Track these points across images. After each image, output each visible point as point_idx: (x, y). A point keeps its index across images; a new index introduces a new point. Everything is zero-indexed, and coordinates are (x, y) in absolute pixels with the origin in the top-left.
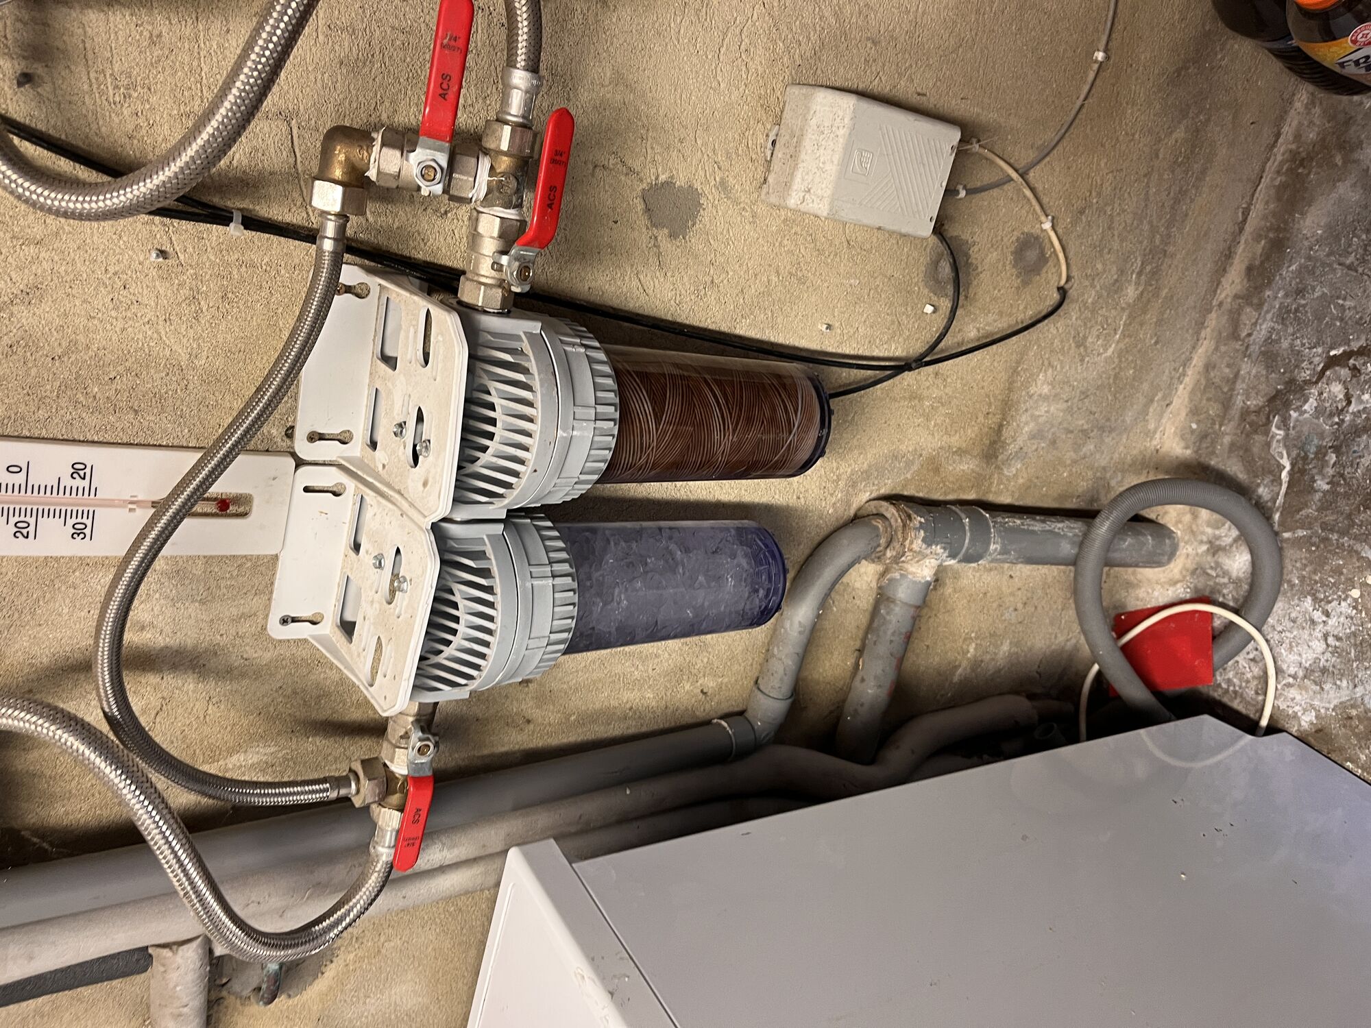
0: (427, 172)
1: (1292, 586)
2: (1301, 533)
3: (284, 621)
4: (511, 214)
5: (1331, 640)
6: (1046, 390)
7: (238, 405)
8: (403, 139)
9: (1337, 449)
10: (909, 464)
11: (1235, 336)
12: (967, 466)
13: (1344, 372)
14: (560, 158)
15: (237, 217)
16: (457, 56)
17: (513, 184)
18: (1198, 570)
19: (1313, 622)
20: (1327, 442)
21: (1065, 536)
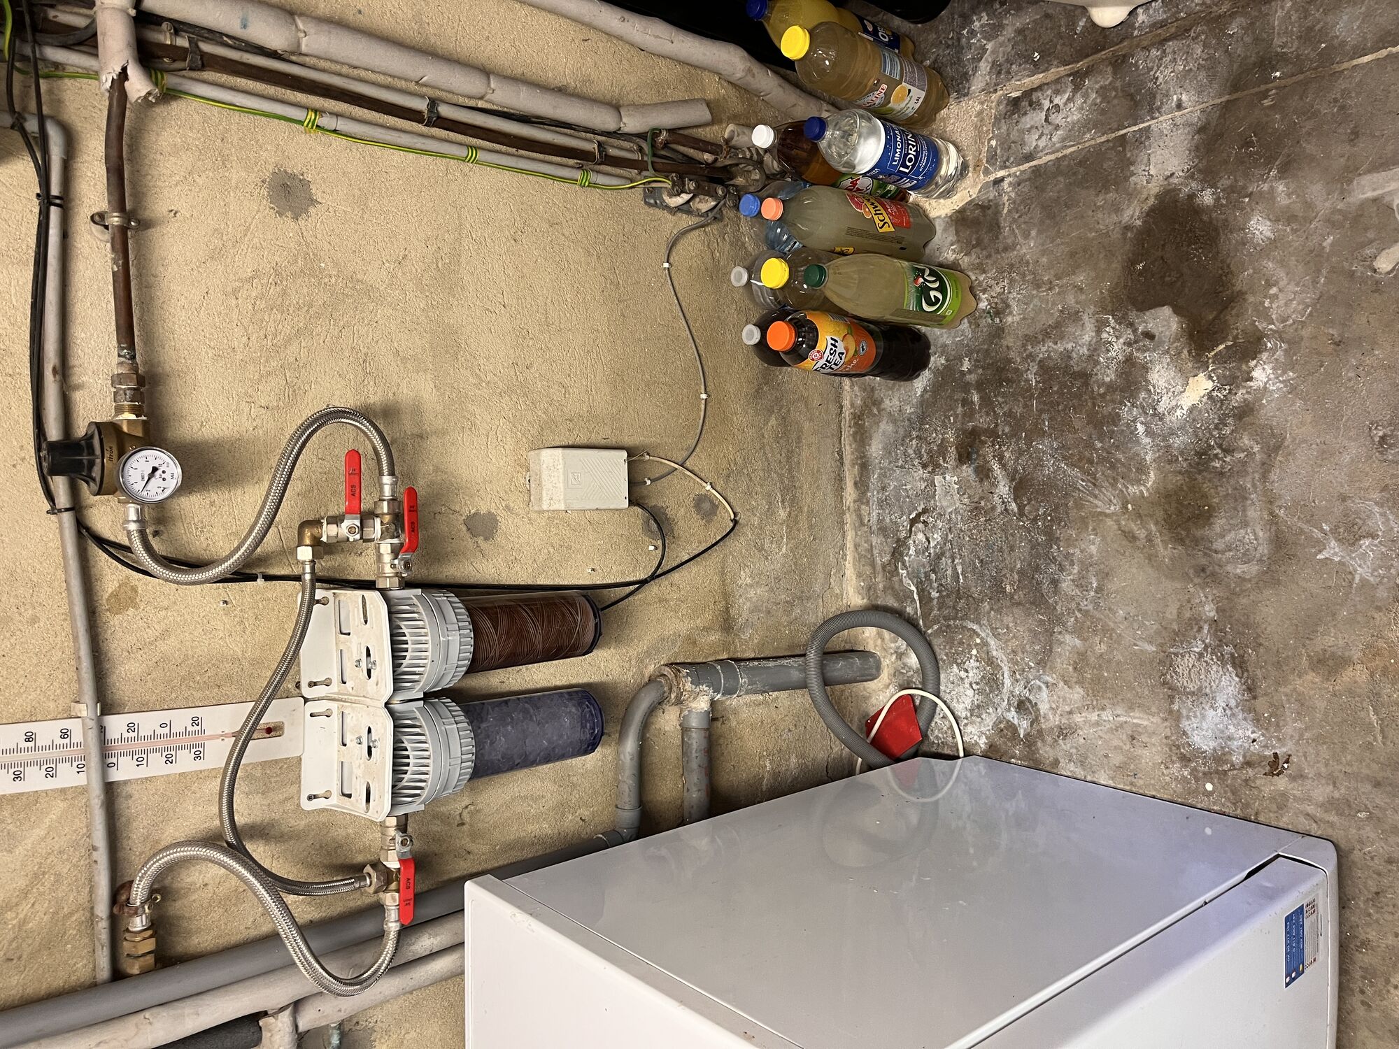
0: (351, 530)
1: (944, 661)
2: (936, 627)
3: (310, 798)
4: (395, 541)
5: (974, 686)
6: (749, 581)
7: (269, 674)
8: (336, 520)
9: (933, 571)
10: (674, 642)
11: (862, 524)
12: (714, 637)
13: (921, 526)
14: (413, 509)
15: (260, 576)
16: (357, 477)
17: (394, 527)
18: (897, 673)
19: (962, 679)
20: (928, 569)
21: (792, 667)
